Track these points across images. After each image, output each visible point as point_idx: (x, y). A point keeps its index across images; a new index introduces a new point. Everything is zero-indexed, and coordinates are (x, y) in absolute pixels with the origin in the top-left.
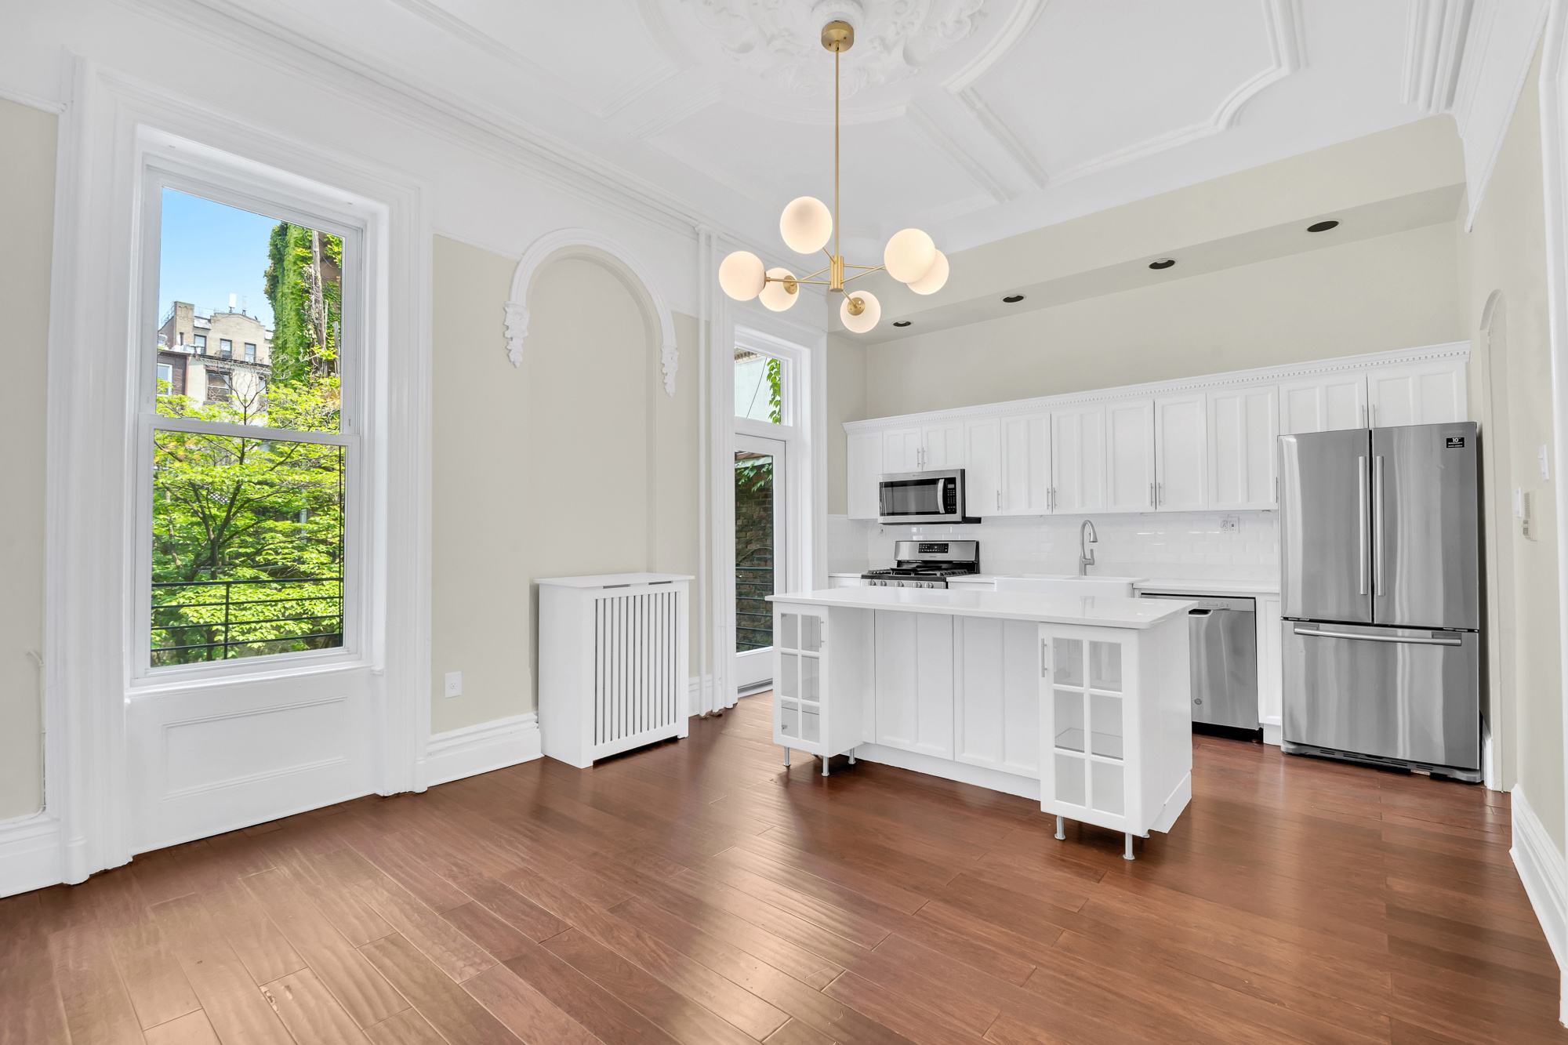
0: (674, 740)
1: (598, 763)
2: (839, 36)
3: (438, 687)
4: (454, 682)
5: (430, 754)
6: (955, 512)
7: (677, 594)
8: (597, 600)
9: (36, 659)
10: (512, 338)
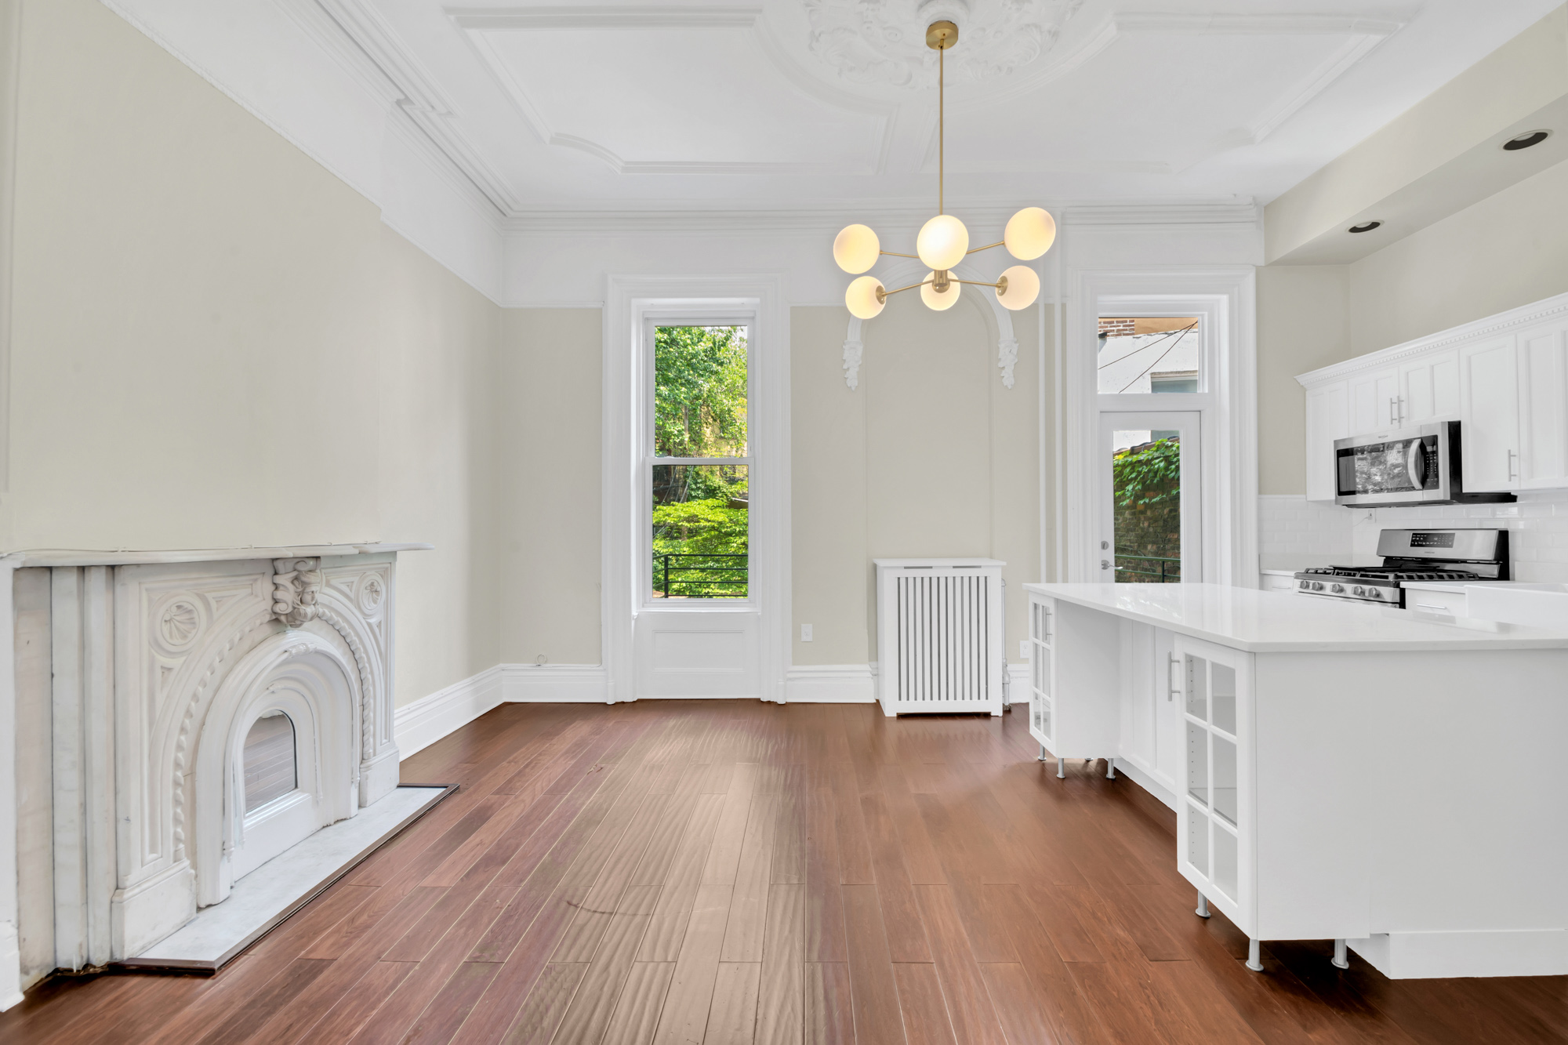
0: (986, 716)
1: (902, 717)
2: (942, 34)
3: (796, 634)
4: (807, 632)
5: (790, 679)
6: (1436, 486)
7: (988, 579)
8: (899, 578)
9: (599, 586)
10: (848, 369)
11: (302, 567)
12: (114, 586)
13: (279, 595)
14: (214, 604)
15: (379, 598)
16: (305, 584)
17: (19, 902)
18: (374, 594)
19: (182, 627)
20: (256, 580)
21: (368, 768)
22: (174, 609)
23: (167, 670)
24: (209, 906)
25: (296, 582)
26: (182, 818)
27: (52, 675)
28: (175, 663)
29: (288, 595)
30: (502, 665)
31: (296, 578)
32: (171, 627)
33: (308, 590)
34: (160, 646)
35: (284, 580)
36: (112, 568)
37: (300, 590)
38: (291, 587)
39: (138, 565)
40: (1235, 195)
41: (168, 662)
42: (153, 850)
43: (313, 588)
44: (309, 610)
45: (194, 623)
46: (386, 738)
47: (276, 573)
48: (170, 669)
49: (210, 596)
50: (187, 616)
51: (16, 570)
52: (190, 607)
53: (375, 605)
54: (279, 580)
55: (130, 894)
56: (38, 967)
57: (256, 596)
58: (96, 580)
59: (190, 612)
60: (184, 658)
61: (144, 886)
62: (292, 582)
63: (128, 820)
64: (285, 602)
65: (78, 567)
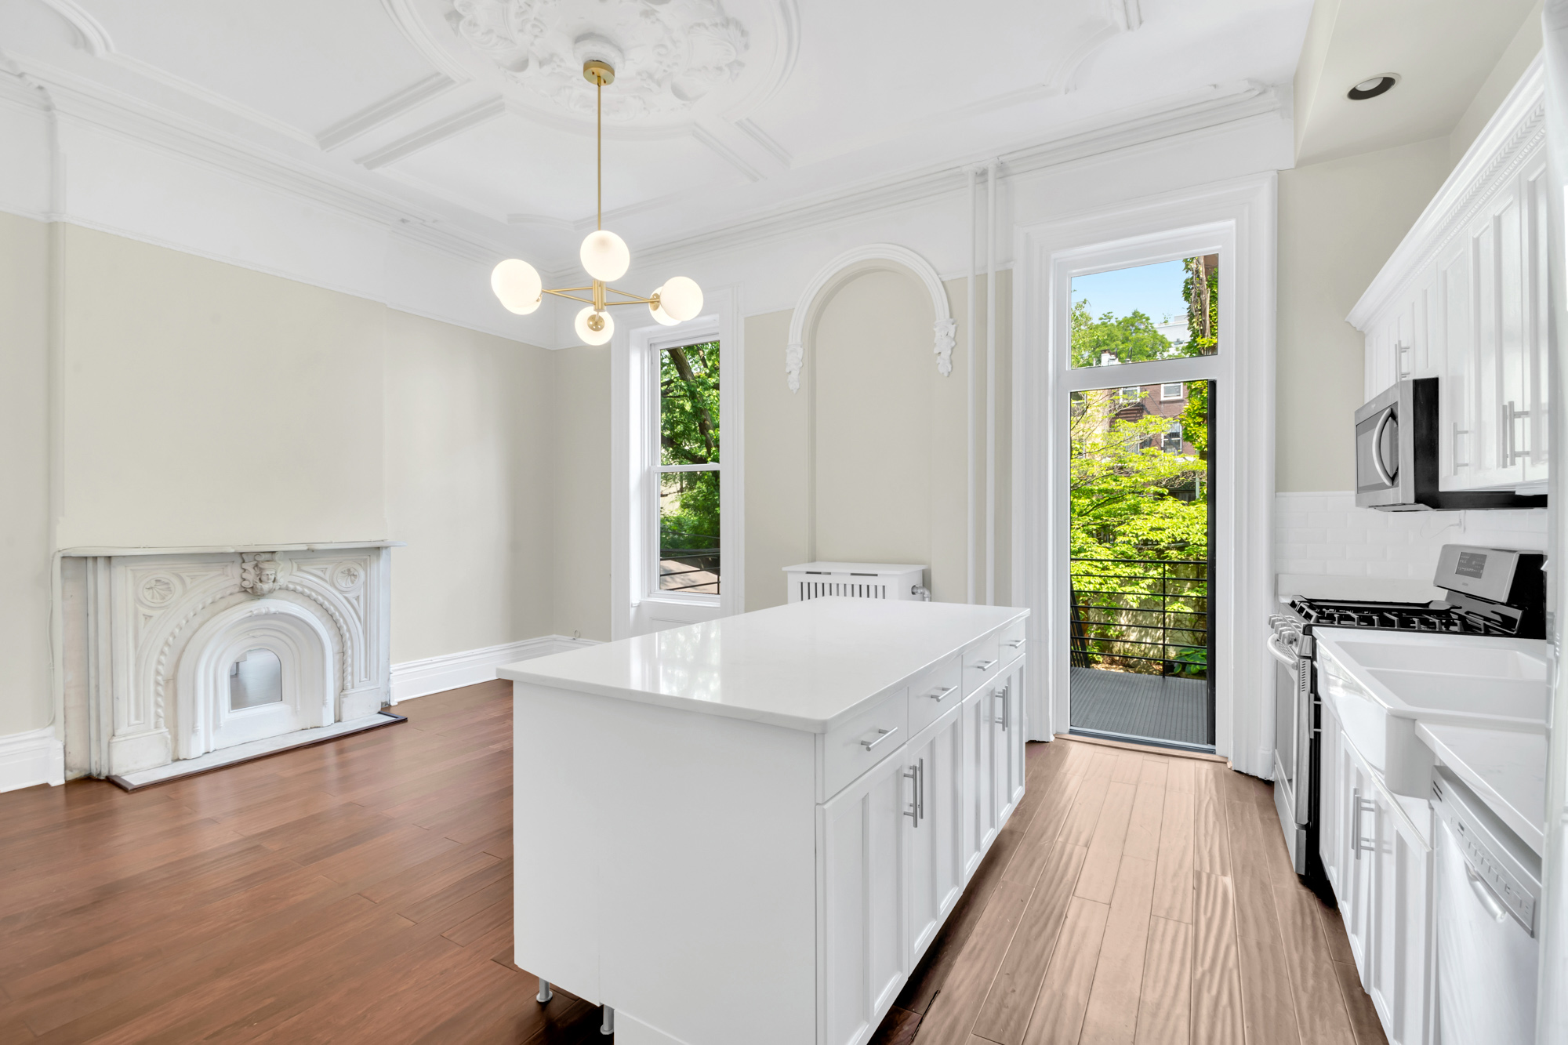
7: (886, 588)
8: (802, 583)
10: (790, 372)
11: (258, 558)
12: (110, 568)
13: (245, 575)
14: (188, 580)
15: (357, 580)
16: (261, 570)
17: (66, 732)
18: (353, 577)
19: (162, 592)
20: (226, 566)
21: (345, 696)
22: (153, 582)
23: (148, 617)
24: (185, 759)
25: (256, 568)
26: (162, 704)
27: (88, 615)
28: (156, 613)
29: (251, 576)
30: (554, 636)
31: (256, 565)
32: (153, 592)
33: (264, 573)
34: (142, 603)
35: (249, 566)
36: (109, 558)
37: (258, 573)
38: (252, 571)
39: (124, 556)
40: (1215, 86)
41: (148, 612)
42: (137, 717)
43: (268, 572)
44: (266, 587)
45: (170, 591)
46: (366, 677)
47: (244, 562)
48: (151, 617)
49: (184, 575)
50: (165, 586)
51: (63, 557)
52: (166, 581)
53: (351, 585)
54: (245, 566)
55: (117, 740)
56: (78, 769)
57: (227, 576)
58: (101, 563)
59: (167, 584)
60: (163, 611)
61: (129, 737)
62: (254, 568)
63: (118, 698)
64: (248, 580)
65: (106, 557)
